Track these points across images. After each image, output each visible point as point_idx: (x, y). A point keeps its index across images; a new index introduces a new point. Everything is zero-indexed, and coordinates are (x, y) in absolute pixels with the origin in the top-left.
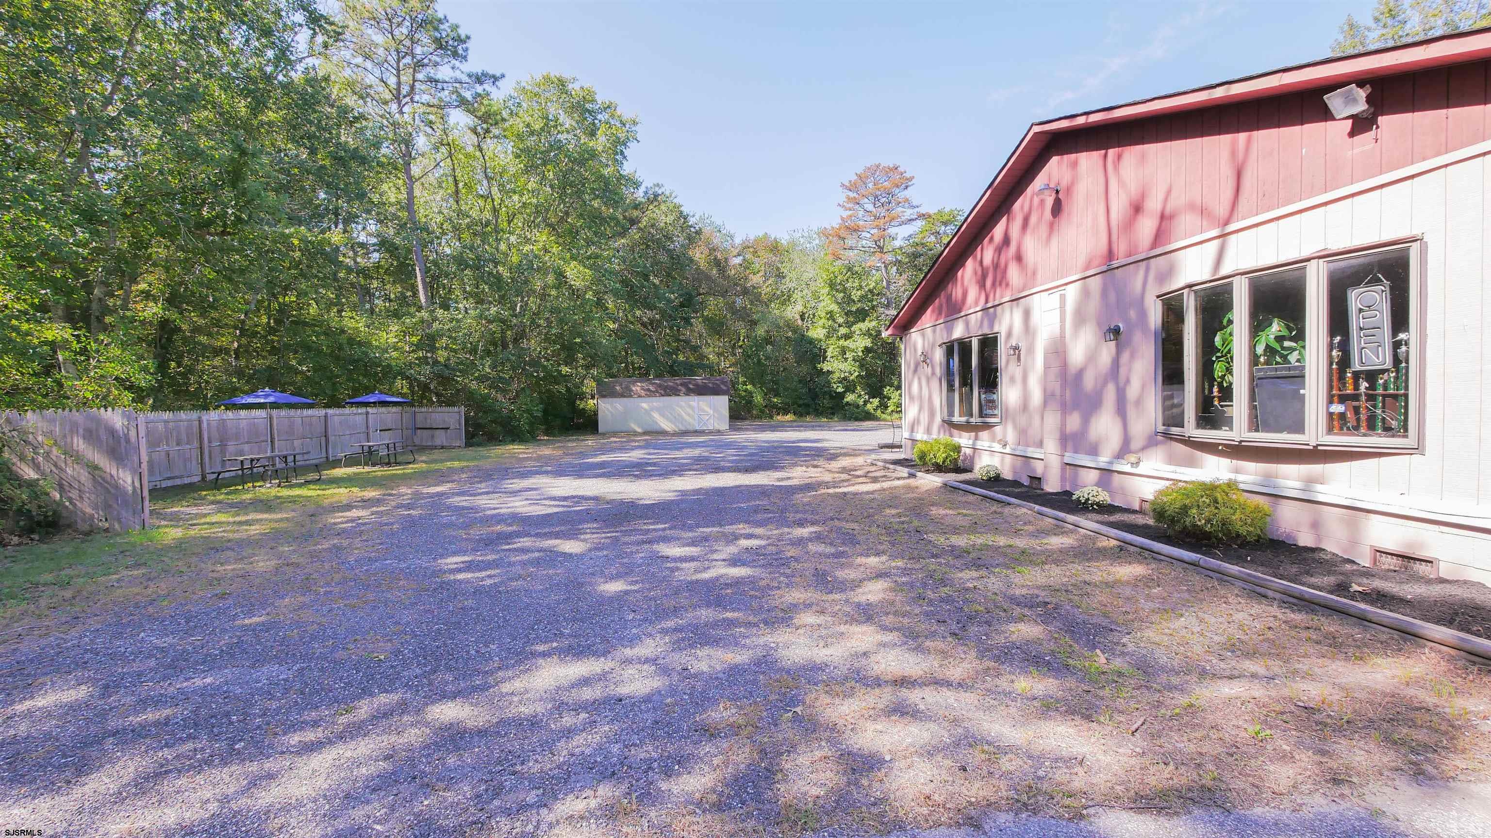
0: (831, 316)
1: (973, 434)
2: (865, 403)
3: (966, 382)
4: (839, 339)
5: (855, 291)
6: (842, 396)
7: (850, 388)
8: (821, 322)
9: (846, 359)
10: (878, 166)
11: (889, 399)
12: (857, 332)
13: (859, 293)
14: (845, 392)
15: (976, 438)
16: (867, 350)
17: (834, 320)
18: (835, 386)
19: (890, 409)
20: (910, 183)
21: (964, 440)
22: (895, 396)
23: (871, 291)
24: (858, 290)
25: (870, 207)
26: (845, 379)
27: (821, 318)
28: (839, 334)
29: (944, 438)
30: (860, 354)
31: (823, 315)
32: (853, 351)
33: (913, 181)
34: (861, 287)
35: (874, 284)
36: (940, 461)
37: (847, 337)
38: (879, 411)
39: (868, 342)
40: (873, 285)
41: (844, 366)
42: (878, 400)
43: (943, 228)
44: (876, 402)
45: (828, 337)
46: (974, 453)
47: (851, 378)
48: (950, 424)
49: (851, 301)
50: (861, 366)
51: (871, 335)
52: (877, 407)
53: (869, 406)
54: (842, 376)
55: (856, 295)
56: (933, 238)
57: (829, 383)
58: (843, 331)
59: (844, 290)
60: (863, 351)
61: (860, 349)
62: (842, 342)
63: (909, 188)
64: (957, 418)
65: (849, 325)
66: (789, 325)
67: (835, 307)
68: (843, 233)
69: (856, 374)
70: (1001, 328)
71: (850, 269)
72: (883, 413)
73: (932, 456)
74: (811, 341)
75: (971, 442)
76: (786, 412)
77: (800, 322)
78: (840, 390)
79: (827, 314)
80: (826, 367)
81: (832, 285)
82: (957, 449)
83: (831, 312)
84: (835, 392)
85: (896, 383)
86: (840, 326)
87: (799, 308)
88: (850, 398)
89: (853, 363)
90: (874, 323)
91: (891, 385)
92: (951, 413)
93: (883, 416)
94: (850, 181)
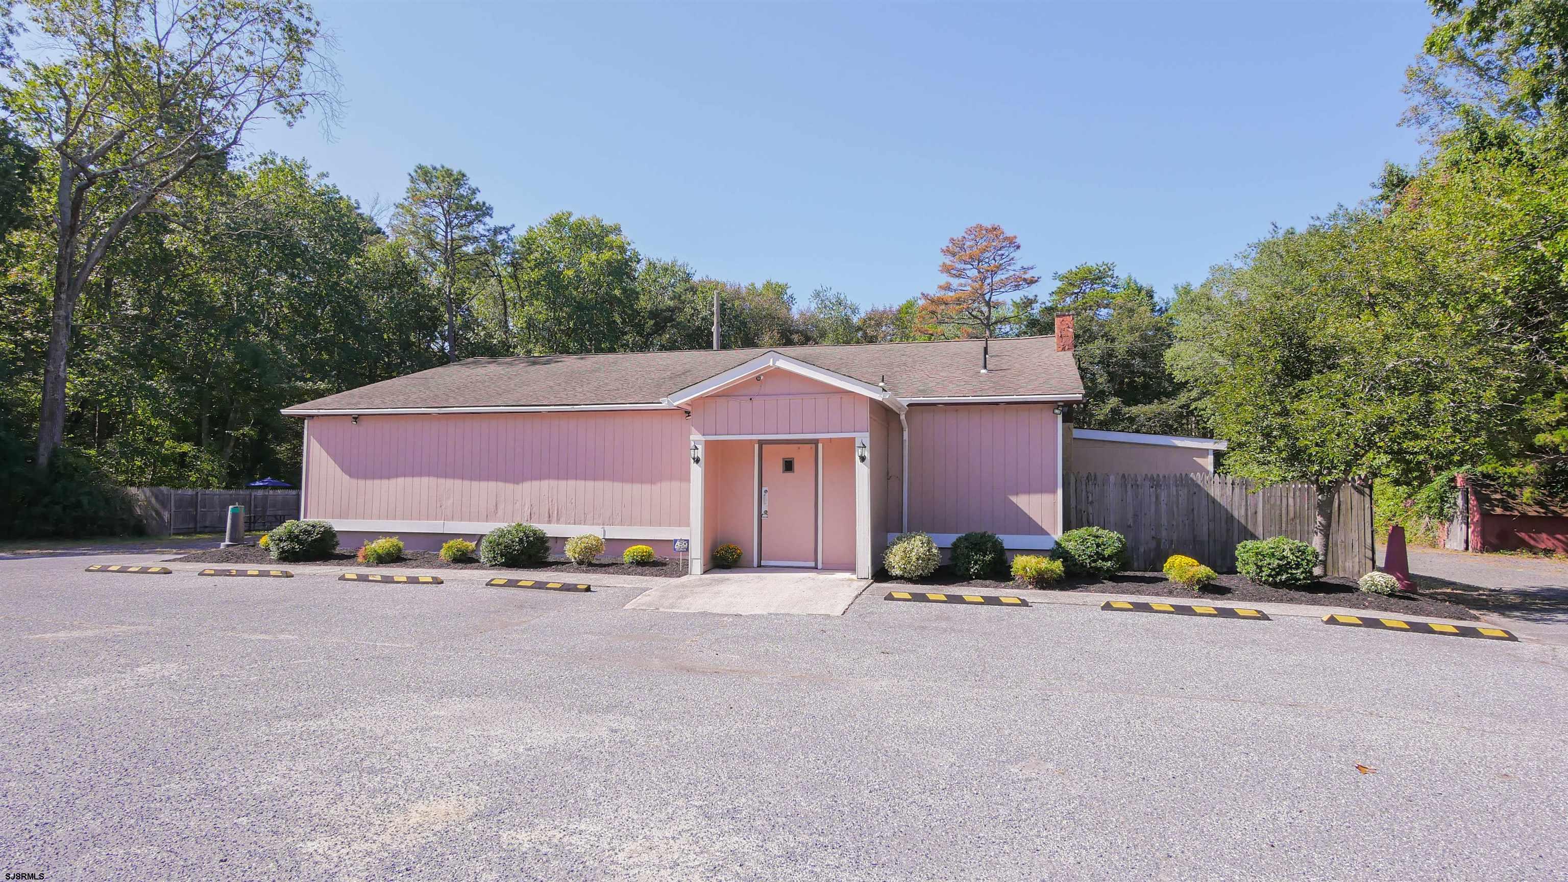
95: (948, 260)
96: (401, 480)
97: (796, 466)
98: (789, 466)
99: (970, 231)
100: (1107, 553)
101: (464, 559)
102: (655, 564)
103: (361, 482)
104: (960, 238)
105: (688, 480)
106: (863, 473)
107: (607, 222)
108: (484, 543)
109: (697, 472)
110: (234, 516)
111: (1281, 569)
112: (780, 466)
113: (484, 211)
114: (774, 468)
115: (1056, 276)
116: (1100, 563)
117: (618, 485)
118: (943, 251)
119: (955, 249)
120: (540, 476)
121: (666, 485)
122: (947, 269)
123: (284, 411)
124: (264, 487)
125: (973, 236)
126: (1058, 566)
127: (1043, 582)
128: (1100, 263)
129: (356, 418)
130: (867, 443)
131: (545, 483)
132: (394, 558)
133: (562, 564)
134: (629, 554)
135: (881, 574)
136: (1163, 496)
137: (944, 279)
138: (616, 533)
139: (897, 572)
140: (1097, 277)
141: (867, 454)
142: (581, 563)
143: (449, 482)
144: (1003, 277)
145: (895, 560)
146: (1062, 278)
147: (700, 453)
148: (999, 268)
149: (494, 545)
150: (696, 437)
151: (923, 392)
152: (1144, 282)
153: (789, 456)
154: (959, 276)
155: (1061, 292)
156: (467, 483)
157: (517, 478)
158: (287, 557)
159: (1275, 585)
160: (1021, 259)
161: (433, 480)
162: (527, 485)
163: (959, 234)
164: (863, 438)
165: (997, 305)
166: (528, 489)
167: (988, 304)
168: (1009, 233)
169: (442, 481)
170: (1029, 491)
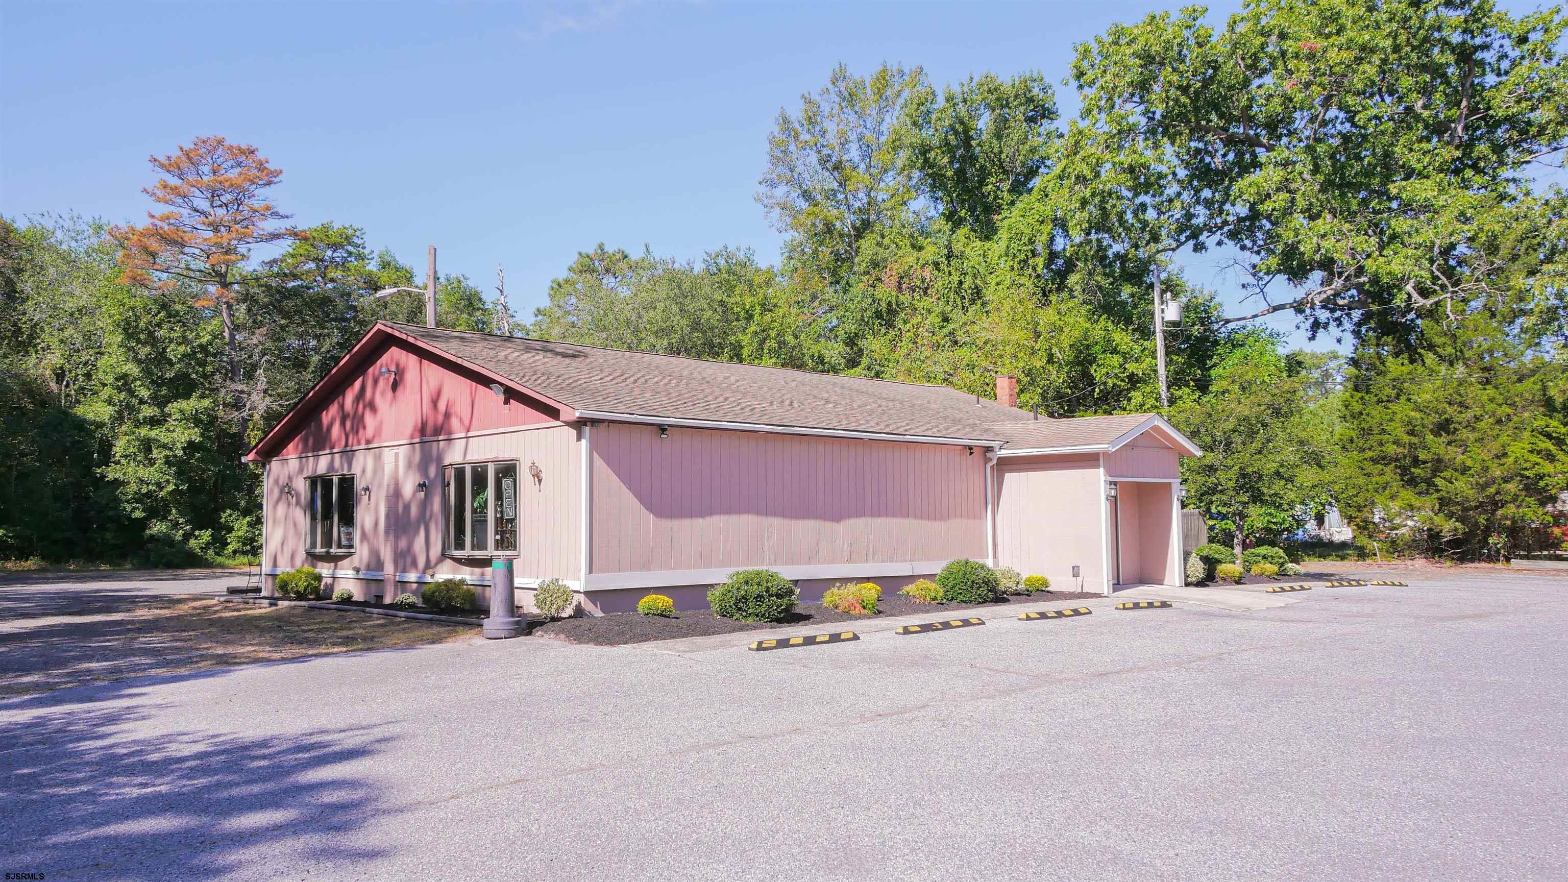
0: (124, 382)
1: (333, 564)
2: (187, 536)
3: (327, 516)
4: (138, 424)
5: (173, 346)
6: (142, 524)
7: (157, 510)
8: (106, 392)
9: (152, 462)
10: (220, 142)
11: (230, 530)
12: (177, 416)
13: (182, 349)
14: (147, 518)
15: (336, 568)
16: (191, 447)
17: (131, 393)
18: (128, 508)
19: (231, 548)
20: (275, 180)
21: (325, 570)
22: (241, 526)
23: (203, 348)
24: (179, 344)
25: (204, 205)
26: (149, 495)
27: (105, 385)
28: (141, 416)
29: (307, 568)
30: (180, 453)
31: (110, 379)
32: (165, 446)
33: (280, 177)
34: (184, 340)
35: (208, 337)
36: (301, 589)
37: (153, 422)
38: (211, 552)
39: (194, 434)
40: (206, 339)
41: (146, 473)
42: (209, 532)
43: (329, 253)
44: (206, 535)
45: (119, 418)
46: (334, 581)
47: (162, 494)
48: (313, 557)
49: (161, 359)
50: (179, 474)
51: (201, 421)
52: (208, 543)
53: (192, 542)
54: (144, 490)
55: (175, 352)
56: (312, 265)
57: (117, 501)
58: (148, 411)
59: (152, 340)
60: (184, 449)
61: (179, 445)
62: (144, 431)
63: (272, 186)
64: (319, 550)
65: (158, 401)
66: (31, 389)
67: (132, 369)
68: (154, 245)
69: (171, 487)
70: (356, 469)
71: (164, 306)
72: (217, 554)
73: (293, 585)
74: (80, 425)
75: (331, 571)
76: (23, 555)
77: (53, 386)
78: (138, 514)
79: (117, 379)
80: (112, 473)
81: (129, 330)
82: (319, 578)
83: (124, 376)
84: (129, 518)
85: (243, 503)
86: (142, 402)
87: (55, 359)
88: (157, 528)
89: (165, 468)
90: (206, 403)
91: (235, 507)
92: (314, 545)
93: (220, 559)
94: (169, 158)
96: (716, 518)
117: (919, 523)
129: (664, 430)
143: (770, 520)
161: (753, 518)
169: (763, 518)
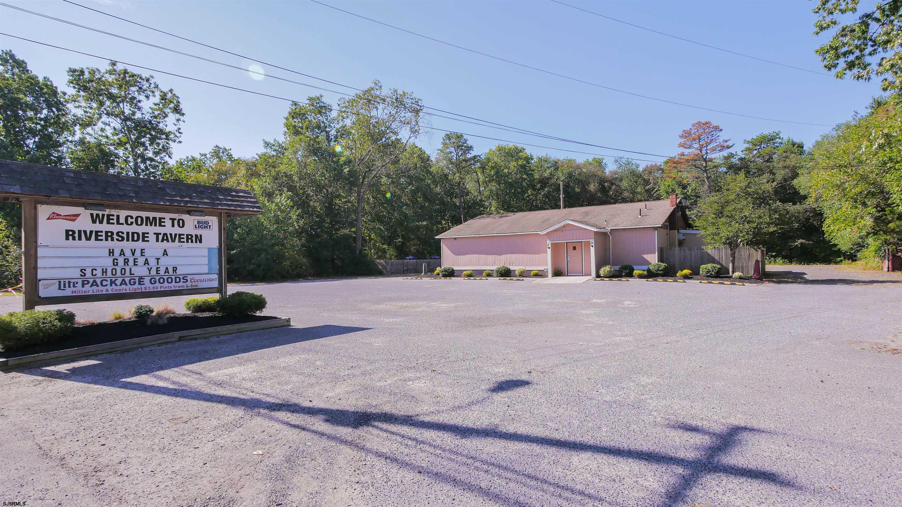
95: (682, 140)
96: (468, 256)
97: (576, 248)
98: (574, 248)
99: (694, 125)
100: (660, 269)
101: (489, 275)
102: (539, 275)
103: (457, 257)
104: (688, 130)
105: (547, 253)
106: (592, 250)
107: (520, 146)
108: (494, 272)
109: (549, 251)
110: (425, 266)
111: (708, 272)
112: (572, 248)
113: (470, 148)
114: (571, 249)
115: (745, 142)
116: (658, 272)
117: (528, 255)
118: (680, 136)
119: (686, 134)
120: (507, 253)
121: (542, 255)
122: (681, 145)
123: (436, 237)
124: (410, 259)
125: (696, 127)
126: (645, 273)
127: (641, 277)
128: (772, 132)
129: (455, 238)
130: (593, 242)
131: (508, 255)
132: (470, 276)
133: (515, 276)
134: (532, 273)
135: (598, 276)
136: (693, 253)
137: (682, 150)
138: (528, 268)
139: (602, 275)
140: (770, 139)
141: (593, 245)
142: (520, 275)
143: (481, 255)
144: (714, 145)
145: (602, 272)
146: (748, 142)
147: (550, 246)
148: (711, 141)
149: (497, 271)
150: (549, 242)
151: (615, 225)
152: (797, 140)
153: (574, 246)
154: (690, 148)
155: (749, 150)
156: (486, 256)
157: (500, 254)
158: (445, 276)
159: (708, 276)
160: (722, 137)
161: (477, 255)
162: (503, 256)
163: (687, 128)
164: (592, 241)
165: (711, 160)
166: (504, 257)
167: (705, 160)
168: (714, 124)
169: (479, 255)
170: (647, 253)
